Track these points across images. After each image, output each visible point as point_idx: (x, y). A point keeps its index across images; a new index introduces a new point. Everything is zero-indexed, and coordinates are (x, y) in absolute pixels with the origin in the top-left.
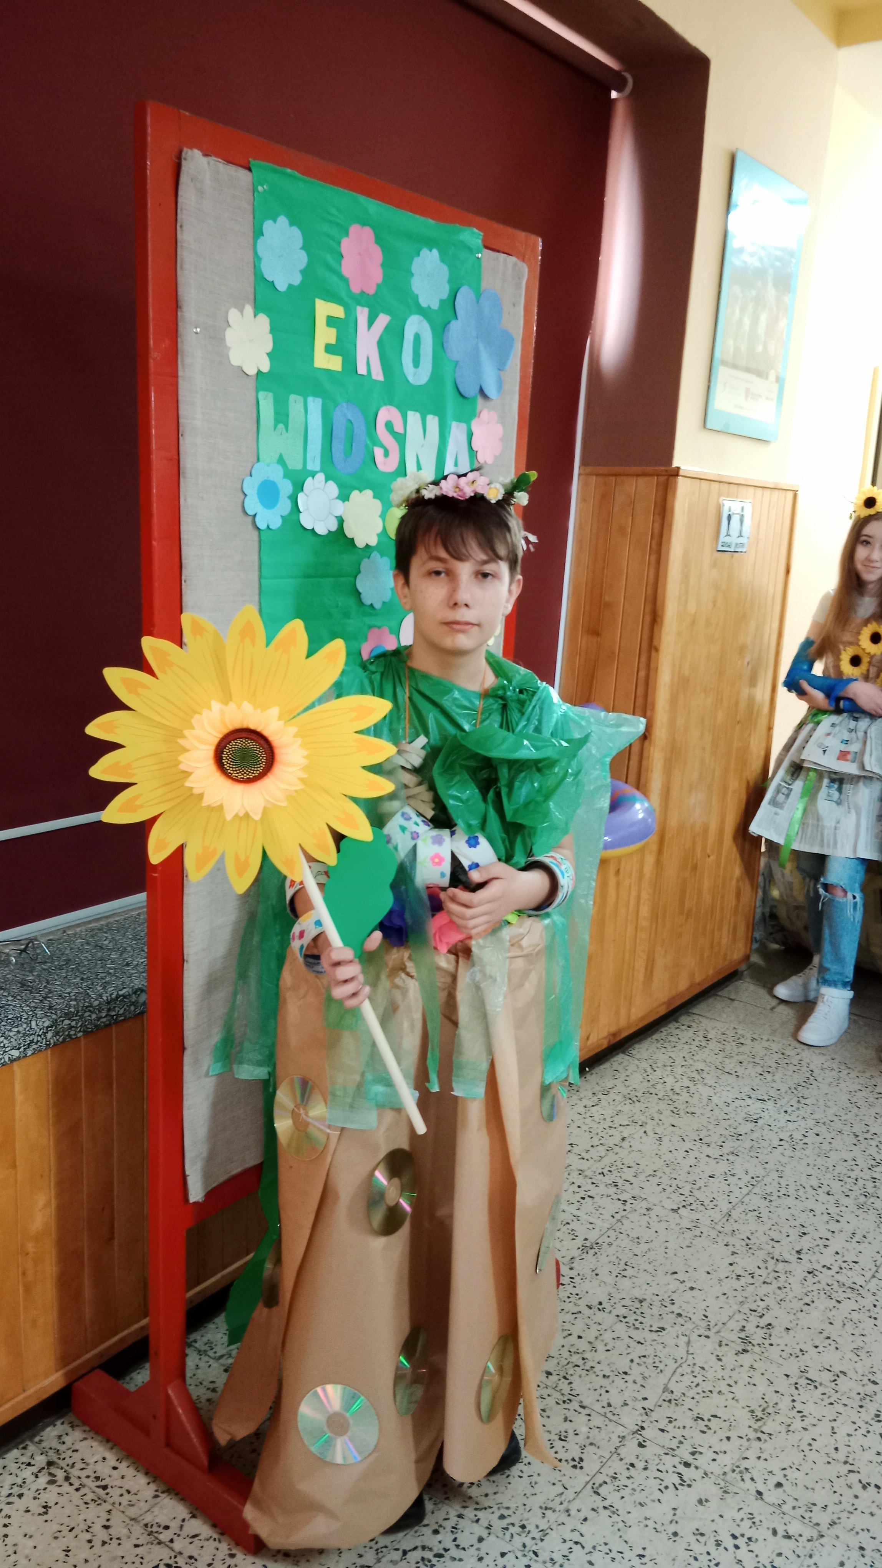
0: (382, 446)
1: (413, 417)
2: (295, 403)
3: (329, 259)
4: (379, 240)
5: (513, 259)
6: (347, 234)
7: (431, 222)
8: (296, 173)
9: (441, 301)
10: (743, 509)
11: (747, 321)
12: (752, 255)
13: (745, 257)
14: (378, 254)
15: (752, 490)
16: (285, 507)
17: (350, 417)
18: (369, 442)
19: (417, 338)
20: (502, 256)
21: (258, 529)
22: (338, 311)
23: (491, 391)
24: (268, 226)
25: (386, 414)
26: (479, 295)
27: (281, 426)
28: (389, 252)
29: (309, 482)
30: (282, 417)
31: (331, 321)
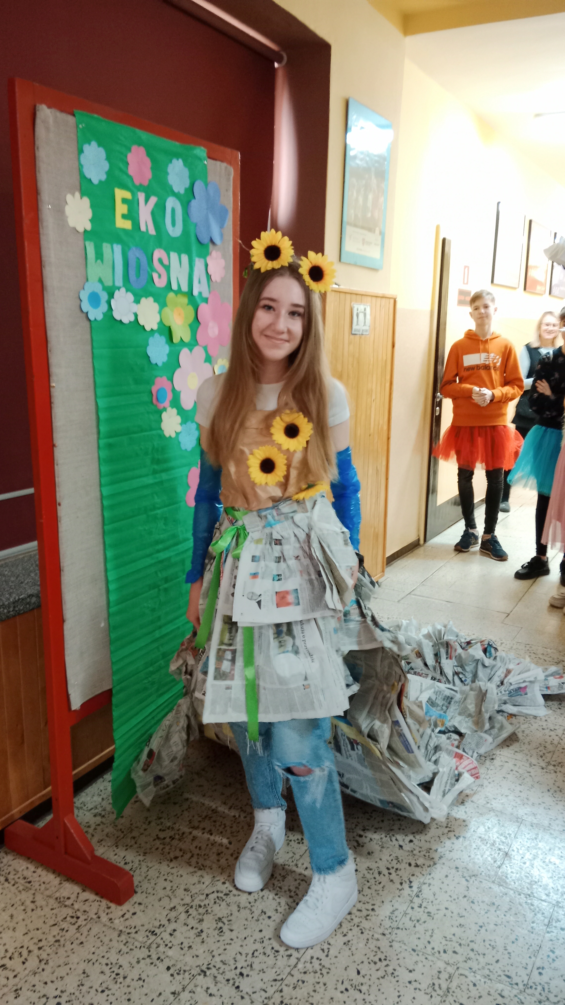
0: (157, 272)
1: (174, 256)
2: (106, 247)
3: (121, 165)
4: (149, 154)
5: (224, 165)
6: (130, 150)
7: (177, 144)
8: (100, 118)
9: (186, 190)
10: (365, 310)
11: (361, 200)
12: (361, 160)
13: (358, 162)
14: (148, 162)
15: (369, 298)
16: (104, 307)
17: (138, 255)
18: (149, 270)
19: (173, 210)
20: (218, 163)
21: (90, 320)
22: (128, 195)
23: (217, 240)
24: (86, 148)
25: (158, 254)
26: (207, 185)
27: (99, 261)
28: (154, 161)
29: (117, 293)
30: (99, 256)
31: (124, 201)
